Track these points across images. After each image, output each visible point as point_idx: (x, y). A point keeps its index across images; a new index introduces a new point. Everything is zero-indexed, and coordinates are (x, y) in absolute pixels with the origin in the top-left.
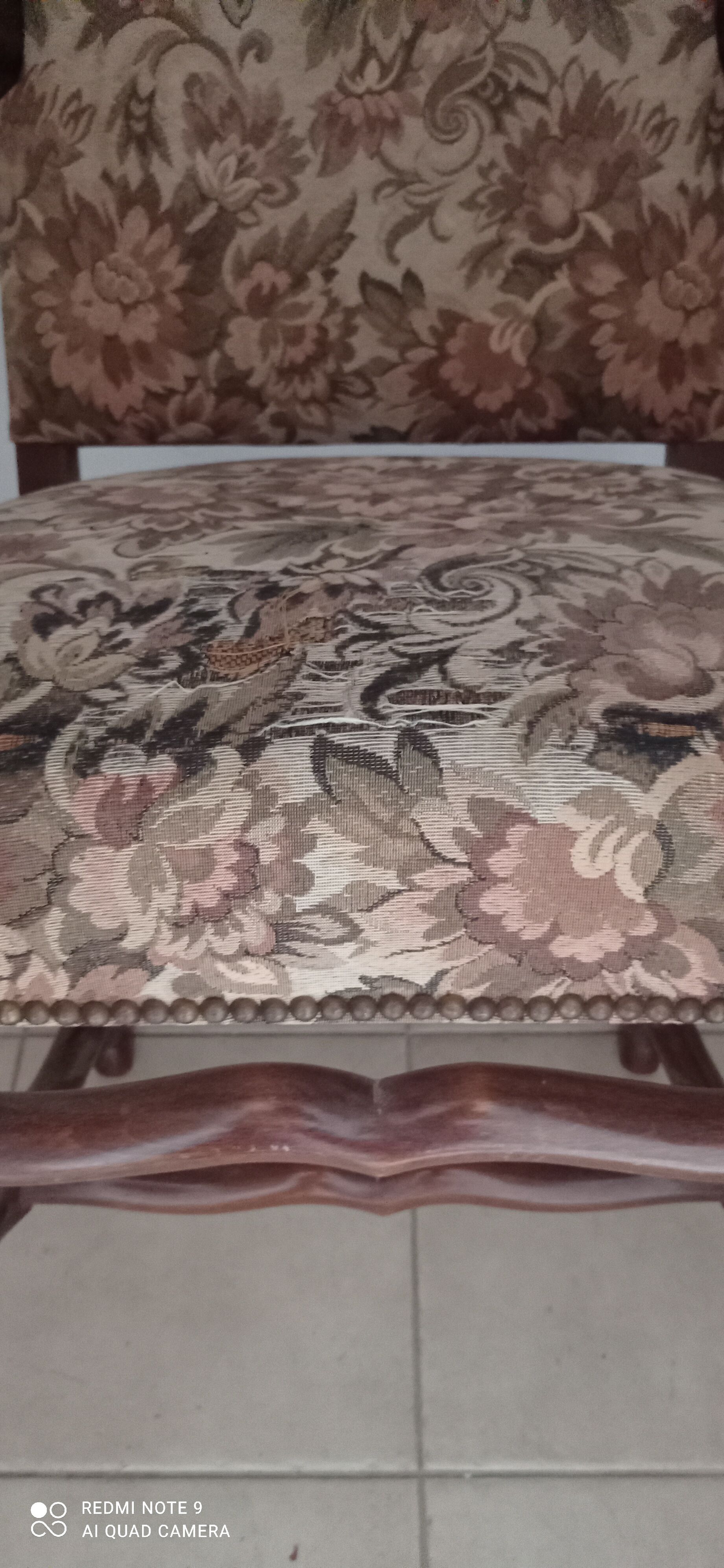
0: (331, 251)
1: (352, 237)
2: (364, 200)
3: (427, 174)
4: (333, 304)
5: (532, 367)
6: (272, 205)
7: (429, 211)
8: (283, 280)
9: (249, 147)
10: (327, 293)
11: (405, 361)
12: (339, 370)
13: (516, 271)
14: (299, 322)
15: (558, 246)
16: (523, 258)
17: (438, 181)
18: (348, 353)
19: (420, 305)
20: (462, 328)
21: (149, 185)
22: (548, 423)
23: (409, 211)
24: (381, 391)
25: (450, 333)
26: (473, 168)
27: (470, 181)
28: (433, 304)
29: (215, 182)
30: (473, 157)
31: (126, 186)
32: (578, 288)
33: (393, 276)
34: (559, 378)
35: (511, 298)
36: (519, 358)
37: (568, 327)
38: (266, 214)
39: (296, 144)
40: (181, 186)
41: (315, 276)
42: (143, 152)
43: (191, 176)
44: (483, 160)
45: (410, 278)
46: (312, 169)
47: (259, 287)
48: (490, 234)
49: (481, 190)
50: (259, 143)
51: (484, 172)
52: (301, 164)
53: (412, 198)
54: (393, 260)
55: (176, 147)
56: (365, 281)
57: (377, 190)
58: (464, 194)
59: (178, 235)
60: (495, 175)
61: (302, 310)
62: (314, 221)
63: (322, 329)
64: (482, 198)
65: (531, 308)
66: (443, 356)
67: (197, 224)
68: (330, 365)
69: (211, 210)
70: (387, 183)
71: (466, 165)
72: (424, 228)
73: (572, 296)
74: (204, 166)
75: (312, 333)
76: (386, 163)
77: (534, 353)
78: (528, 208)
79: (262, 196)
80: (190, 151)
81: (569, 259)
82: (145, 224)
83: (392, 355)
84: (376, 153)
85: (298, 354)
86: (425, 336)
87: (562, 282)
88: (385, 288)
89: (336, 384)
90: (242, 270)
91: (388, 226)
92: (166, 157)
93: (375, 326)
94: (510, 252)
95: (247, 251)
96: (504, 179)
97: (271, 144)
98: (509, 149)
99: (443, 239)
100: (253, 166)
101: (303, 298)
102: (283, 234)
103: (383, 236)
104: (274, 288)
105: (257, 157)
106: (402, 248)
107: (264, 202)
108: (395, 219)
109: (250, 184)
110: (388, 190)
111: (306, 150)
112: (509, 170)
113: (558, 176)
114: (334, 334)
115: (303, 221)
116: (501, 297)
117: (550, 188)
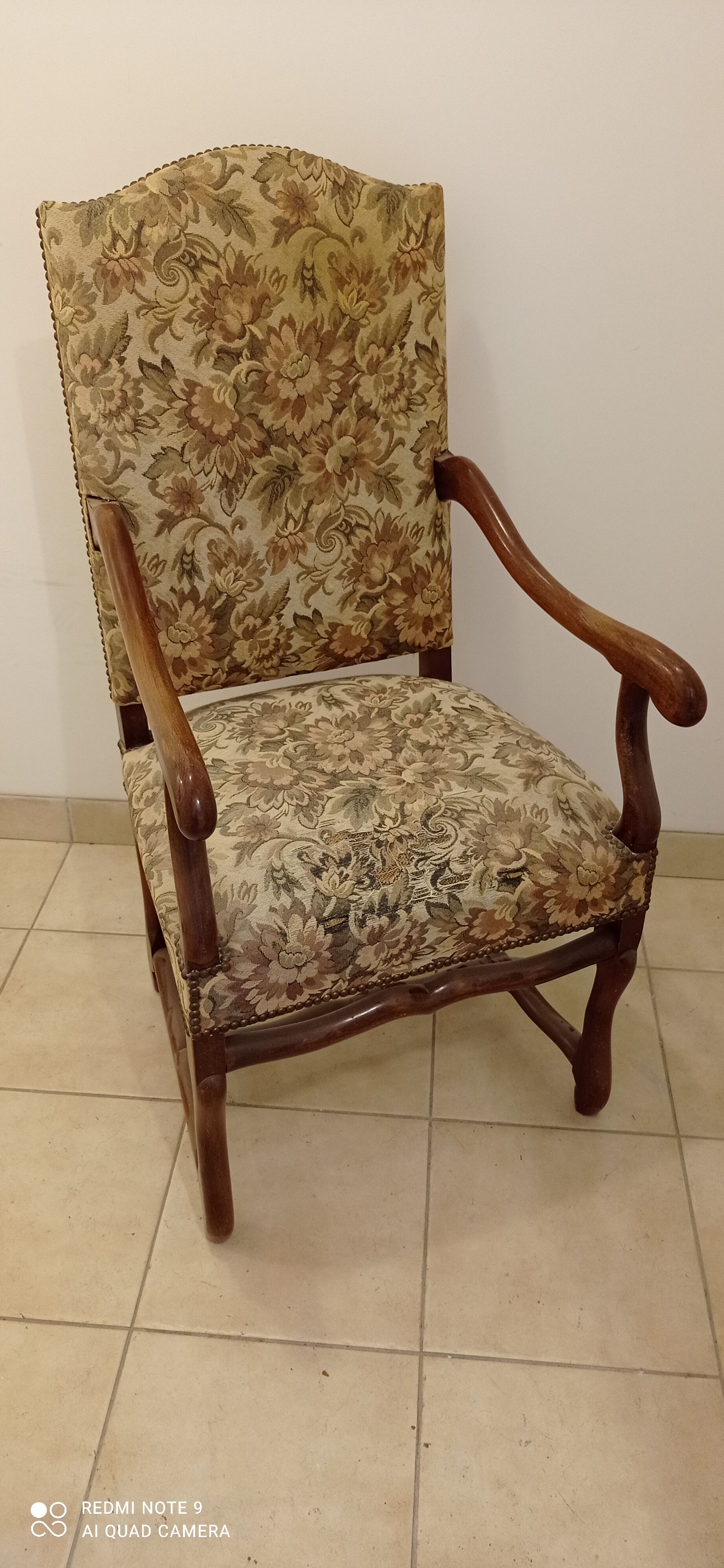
0: (279, 607)
1: (289, 599)
2: (293, 582)
3: (320, 567)
4: (282, 628)
5: (369, 638)
6: (250, 591)
7: (322, 582)
8: (259, 622)
9: (239, 568)
10: (279, 624)
11: (315, 645)
12: (285, 654)
13: (361, 602)
14: (266, 638)
15: (379, 589)
16: (365, 596)
17: (324, 569)
18: (289, 646)
19: (321, 623)
20: (339, 628)
21: (194, 590)
22: (376, 656)
23: (314, 584)
24: (303, 659)
25: (334, 631)
26: (340, 561)
27: (339, 567)
28: (326, 621)
29: (224, 584)
30: (340, 557)
31: (183, 593)
32: (388, 604)
33: (308, 613)
34: (381, 640)
35: (361, 613)
36: (364, 636)
37: (385, 620)
38: (250, 595)
39: (261, 562)
40: (209, 589)
41: (273, 618)
42: (190, 577)
43: (213, 584)
44: (343, 558)
45: (316, 612)
46: (268, 572)
47: (248, 626)
48: (350, 588)
49: (343, 571)
50: (243, 566)
51: (344, 563)
52: (263, 571)
53: (313, 578)
54: (308, 606)
55: (206, 573)
56: (296, 617)
57: (298, 577)
58: (337, 574)
59: (208, 609)
60: (349, 563)
61: (268, 633)
62: (271, 595)
63: (277, 640)
64: (345, 574)
65: (369, 616)
66: (331, 640)
67: (218, 604)
68: (281, 653)
69: (224, 597)
70: (303, 573)
71: (336, 561)
72: (321, 590)
73: (386, 608)
74: (219, 579)
75: (273, 642)
76: (301, 564)
77: (370, 633)
78: (364, 575)
79: (246, 587)
80: (212, 574)
81: (384, 593)
82: (193, 608)
83: (309, 644)
84: (297, 561)
85: (266, 652)
86: (323, 635)
87: (382, 602)
88: (305, 618)
89: (282, 660)
90: (239, 621)
91: (305, 592)
92: (201, 578)
93: (300, 634)
94: (358, 595)
95: (241, 613)
96: (354, 565)
97: (249, 564)
98: (353, 550)
99: (329, 594)
100: (242, 575)
101: (268, 628)
102: (258, 602)
103: (303, 596)
104: (255, 626)
105: (243, 571)
106: (311, 601)
107: (248, 590)
108: (308, 588)
109: (240, 583)
110: (304, 576)
111: (265, 564)
112: (355, 560)
113: (377, 560)
114: (282, 640)
115: (267, 595)
116: (355, 613)
117: (373, 565)
